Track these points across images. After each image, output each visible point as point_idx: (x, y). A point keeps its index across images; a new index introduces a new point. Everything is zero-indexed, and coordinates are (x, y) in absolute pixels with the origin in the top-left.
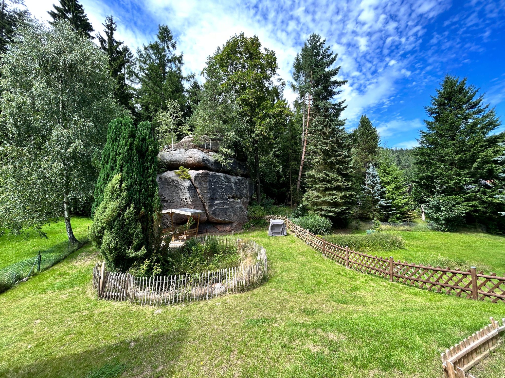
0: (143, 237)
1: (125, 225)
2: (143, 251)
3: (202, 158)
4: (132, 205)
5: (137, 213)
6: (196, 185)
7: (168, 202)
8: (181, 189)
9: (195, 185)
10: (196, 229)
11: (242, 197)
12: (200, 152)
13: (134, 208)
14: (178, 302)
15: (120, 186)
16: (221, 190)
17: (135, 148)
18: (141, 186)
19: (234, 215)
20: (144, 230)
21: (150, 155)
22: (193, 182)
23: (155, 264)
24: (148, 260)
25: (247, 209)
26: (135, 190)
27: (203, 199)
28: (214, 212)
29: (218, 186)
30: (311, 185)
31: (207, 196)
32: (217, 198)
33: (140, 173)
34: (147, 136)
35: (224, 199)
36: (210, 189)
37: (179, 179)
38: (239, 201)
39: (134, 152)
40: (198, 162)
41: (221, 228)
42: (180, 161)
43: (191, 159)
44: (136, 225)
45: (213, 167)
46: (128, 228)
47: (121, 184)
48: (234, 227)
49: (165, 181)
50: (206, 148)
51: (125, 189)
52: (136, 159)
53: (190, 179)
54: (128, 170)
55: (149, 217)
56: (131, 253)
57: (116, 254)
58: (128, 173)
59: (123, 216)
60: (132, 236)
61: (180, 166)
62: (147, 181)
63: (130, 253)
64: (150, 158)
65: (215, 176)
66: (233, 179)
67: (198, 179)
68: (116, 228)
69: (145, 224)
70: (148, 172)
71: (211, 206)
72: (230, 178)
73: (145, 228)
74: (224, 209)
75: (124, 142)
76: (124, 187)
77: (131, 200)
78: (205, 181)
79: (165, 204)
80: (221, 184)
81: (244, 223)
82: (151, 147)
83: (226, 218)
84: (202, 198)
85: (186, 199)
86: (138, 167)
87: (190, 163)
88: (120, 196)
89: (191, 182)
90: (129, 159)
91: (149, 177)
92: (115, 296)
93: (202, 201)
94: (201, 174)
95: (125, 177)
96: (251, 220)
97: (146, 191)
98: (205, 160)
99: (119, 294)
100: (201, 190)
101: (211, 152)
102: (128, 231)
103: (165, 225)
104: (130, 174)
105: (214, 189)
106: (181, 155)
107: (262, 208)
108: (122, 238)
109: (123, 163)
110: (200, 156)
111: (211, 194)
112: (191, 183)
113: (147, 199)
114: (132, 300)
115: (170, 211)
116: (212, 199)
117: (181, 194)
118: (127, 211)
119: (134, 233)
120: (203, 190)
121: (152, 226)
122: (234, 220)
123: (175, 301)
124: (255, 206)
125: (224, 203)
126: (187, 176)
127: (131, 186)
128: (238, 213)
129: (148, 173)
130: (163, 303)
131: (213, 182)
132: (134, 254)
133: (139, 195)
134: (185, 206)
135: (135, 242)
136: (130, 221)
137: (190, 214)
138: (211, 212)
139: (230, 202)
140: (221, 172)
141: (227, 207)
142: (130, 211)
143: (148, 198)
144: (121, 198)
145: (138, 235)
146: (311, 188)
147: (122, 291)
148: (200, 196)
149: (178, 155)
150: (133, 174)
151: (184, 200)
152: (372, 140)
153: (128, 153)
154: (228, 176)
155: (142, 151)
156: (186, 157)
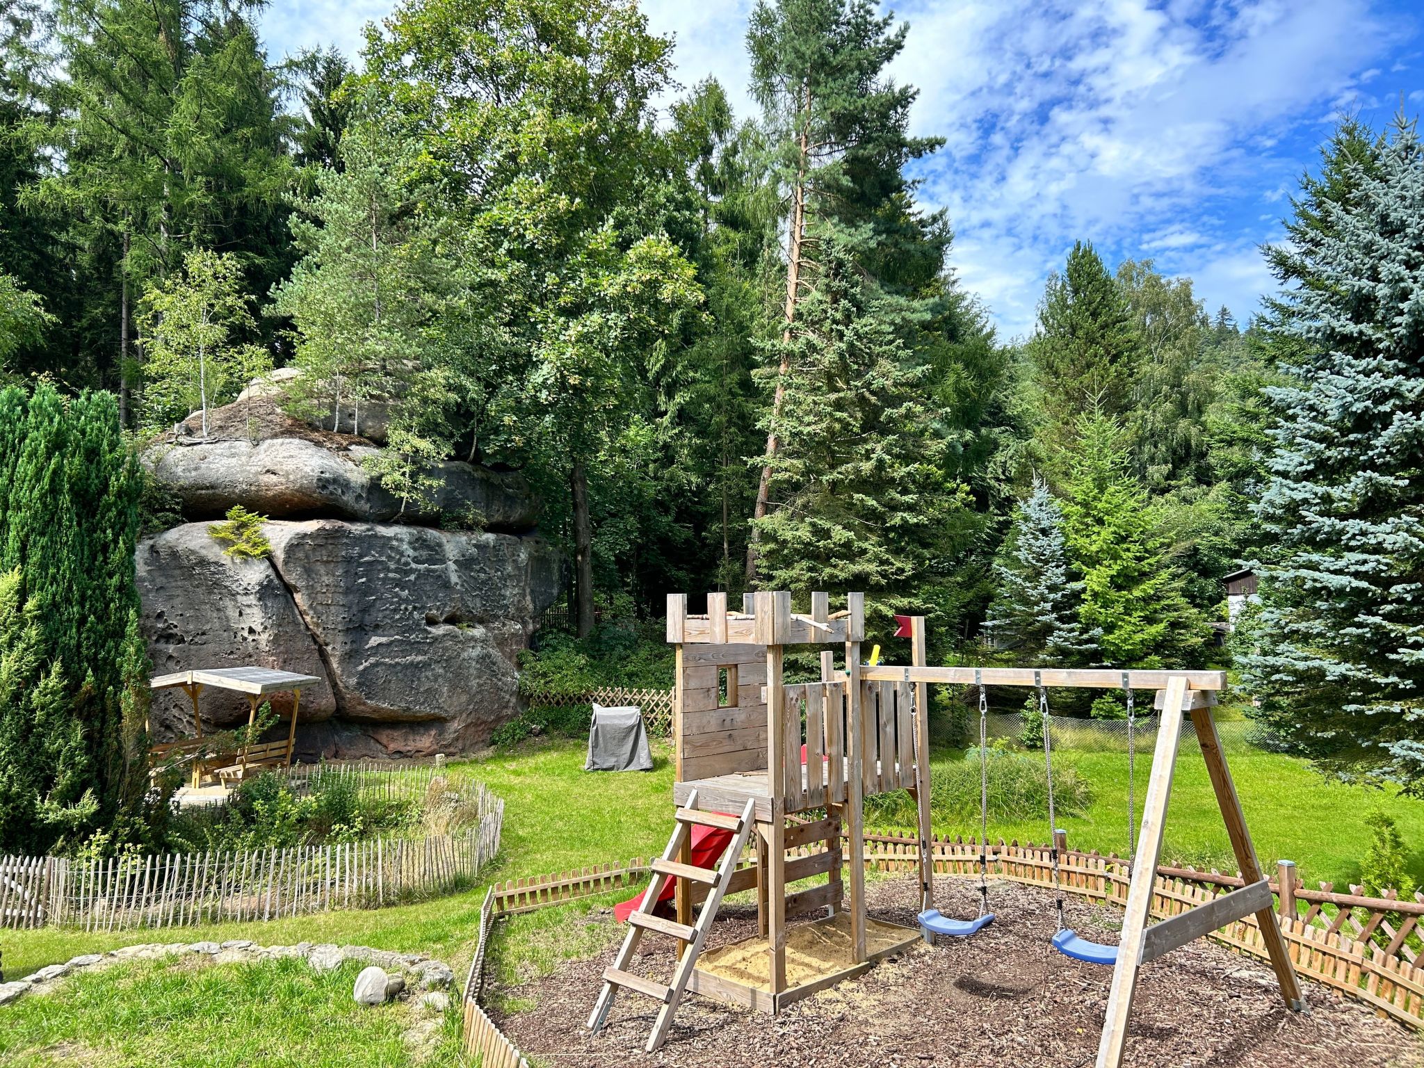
0: (90, 765)
1: (34, 726)
2: (88, 804)
3: (316, 474)
4: (56, 667)
5: (72, 689)
6: (291, 579)
7: (182, 641)
8: (233, 595)
9: (286, 578)
10: (284, 743)
11: (496, 617)
12: (312, 449)
13: (63, 675)
14: (185, 922)
15: (19, 609)
16: (397, 595)
17: (67, 486)
18: (83, 607)
19: (453, 688)
20: (93, 742)
21: (115, 503)
22: (280, 566)
23: (126, 846)
24: (104, 833)
25: (520, 666)
26: (65, 617)
27: (319, 631)
28: (365, 681)
29: (385, 580)
30: (769, 568)
31: (337, 617)
32: (377, 626)
33: (82, 564)
34: (105, 442)
35: (410, 630)
36: (347, 591)
37: (224, 556)
38: (479, 631)
39: (65, 500)
40: (301, 490)
41: (397, 742)
42: (233, 484)
43: (274, 478)
44: (68, 726)
45: (365, 506)
46: (43, 736)
47: (23, 601)
48: (449, 736)
49: (173, 564)
50: (340, 431)
51: (35, 617)
52: (70, 520)
53: (269, 557)
54: (43, 557)
55: (109, 703)
56: (50, 811)
57: (8, 814)
58: (43, 566)
59: (30, 701)
60: (53, 760)
61: (230, 504)
62: (103, 589)
63: (47, 811)
64: (113, 513)
65: (369, 542)
66: (454, 544)
67: (301, 555)
68: (7, 735)
69: (97, 724)
70: (106, 558)
71: (351, 656)
72: (440, 545)
73: (97, 735)
74: (406, 667)
75: (31, 469)
76: (29, 612)
77: (54, 650)
78: (328, 562)
79: (171, 648)
80: (396, 571)
81: (499, 719)
82: (117, 480)
83: (416, 702)
84: (317, 625)
85: (251, 631)
86: (74, 547)
87: (271, 493)
88: (19, 638)
89: (273, 566)
90: (47, 524)
91: (111, 575)
92: (13, 918)
93: (314, 637)
94: (311, 536)
95: (34, 580)
96: (533, 708)
97: (100, 619)
98: (327, 480)
99: (24, 913)
100: (312, 593)
101: (360, 444)
102: (42, 744)
103: (168, 728)
104: (52, 571)
105: (366, 590)
106: (233, 461)
107: (581, 660)
108: (24, 766)
109: (27, 536)
110: (308, 469)
111: (355, 609)
112: (270, 571)
113: (103, 646)
114: (62, 919)
115: (188, 677)
116: (358, 629)
117: (232, 613)
118: (42, 684)
119: (59, 752)
120: (320, 597)
121: (118, 731)
122: (452, 711)
123: (176, 921)
124: (555, 649)
125: (409, 643)
126: (255, 545)
127: (55, 605)
128: (474, 683)
129: (105, 562)
130: (142, 923)
131: (360, 565)
132: (60, 813)
133: (79, 632)
134: (248, 658)
135: (64, 779)
136: (49, 715)
137: (256, 689)
138: (353, 681)
139: (435, 639)
140: (397, 523)
141: (420, 658)
142: (51, 685)
143: (105, 641)
144: (22, 645)
145: (72, 757)
146: (770, 578)
147: (33, 903)
148: (308, 619)
149: (225, 461)
150: (59, 569)
151: (246, 634)
152: (1106, 360)
153: (45, 505)
154: (431, 533)
155: (87, 491)
156: (254, 469)
